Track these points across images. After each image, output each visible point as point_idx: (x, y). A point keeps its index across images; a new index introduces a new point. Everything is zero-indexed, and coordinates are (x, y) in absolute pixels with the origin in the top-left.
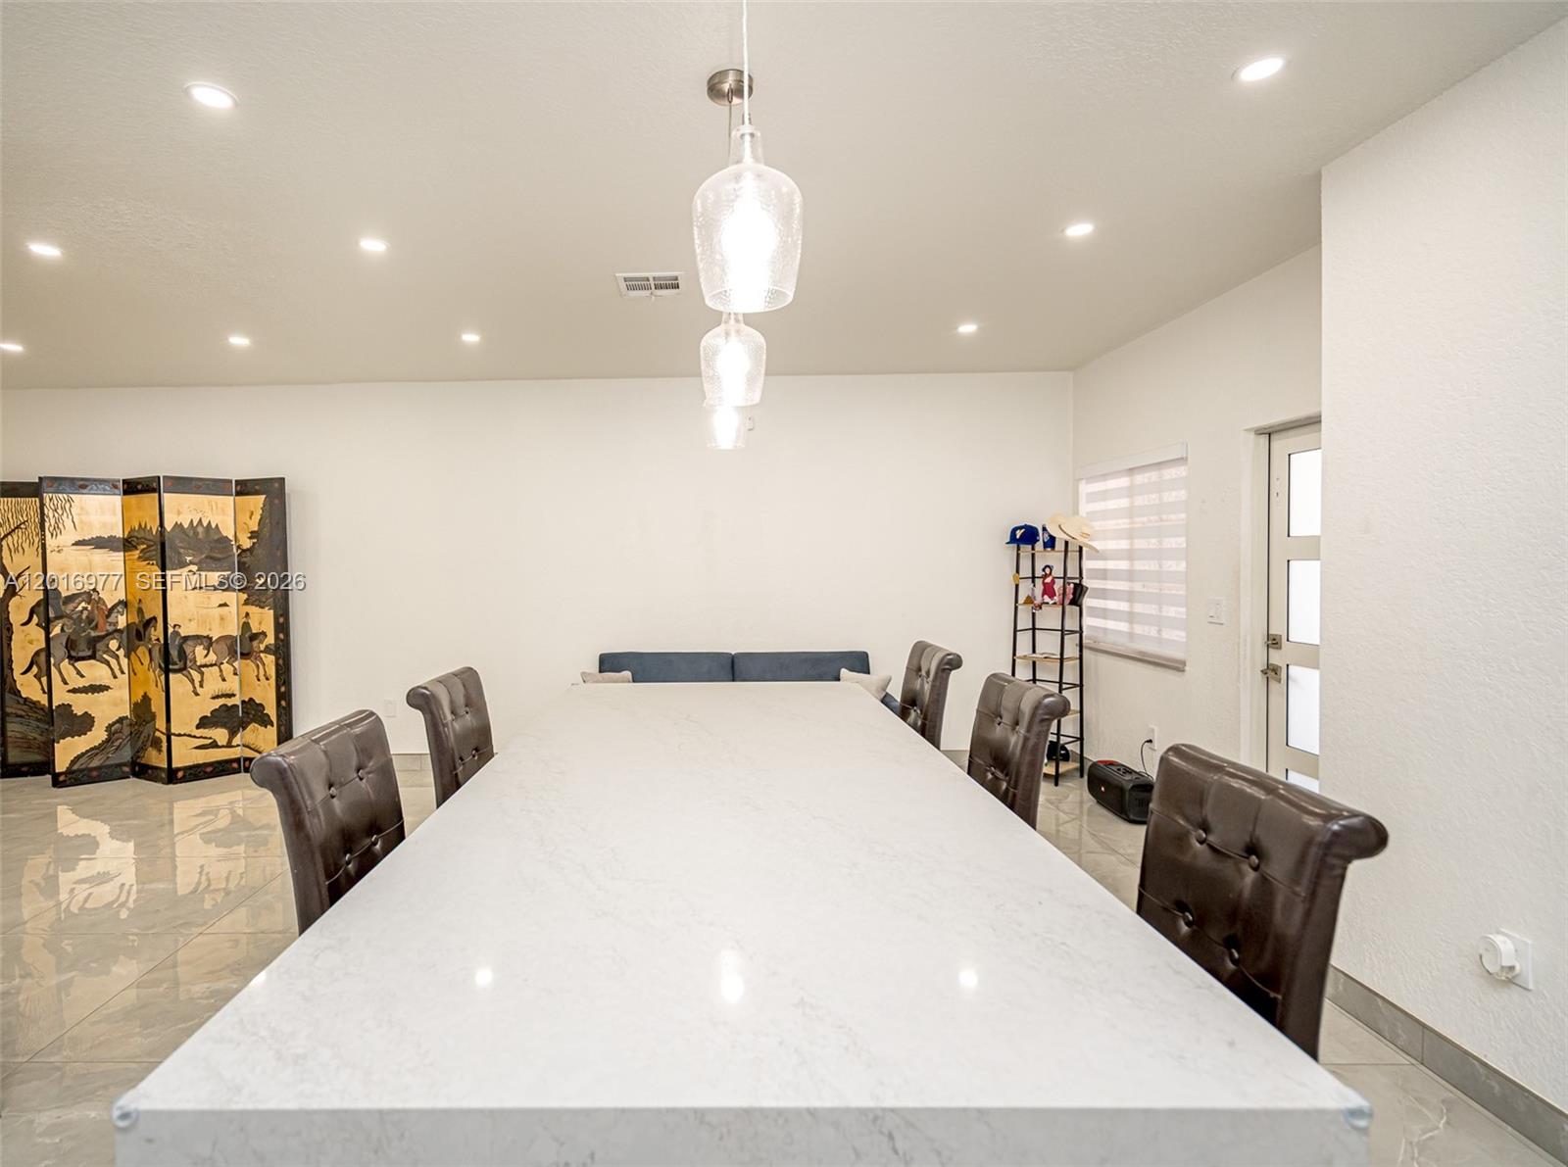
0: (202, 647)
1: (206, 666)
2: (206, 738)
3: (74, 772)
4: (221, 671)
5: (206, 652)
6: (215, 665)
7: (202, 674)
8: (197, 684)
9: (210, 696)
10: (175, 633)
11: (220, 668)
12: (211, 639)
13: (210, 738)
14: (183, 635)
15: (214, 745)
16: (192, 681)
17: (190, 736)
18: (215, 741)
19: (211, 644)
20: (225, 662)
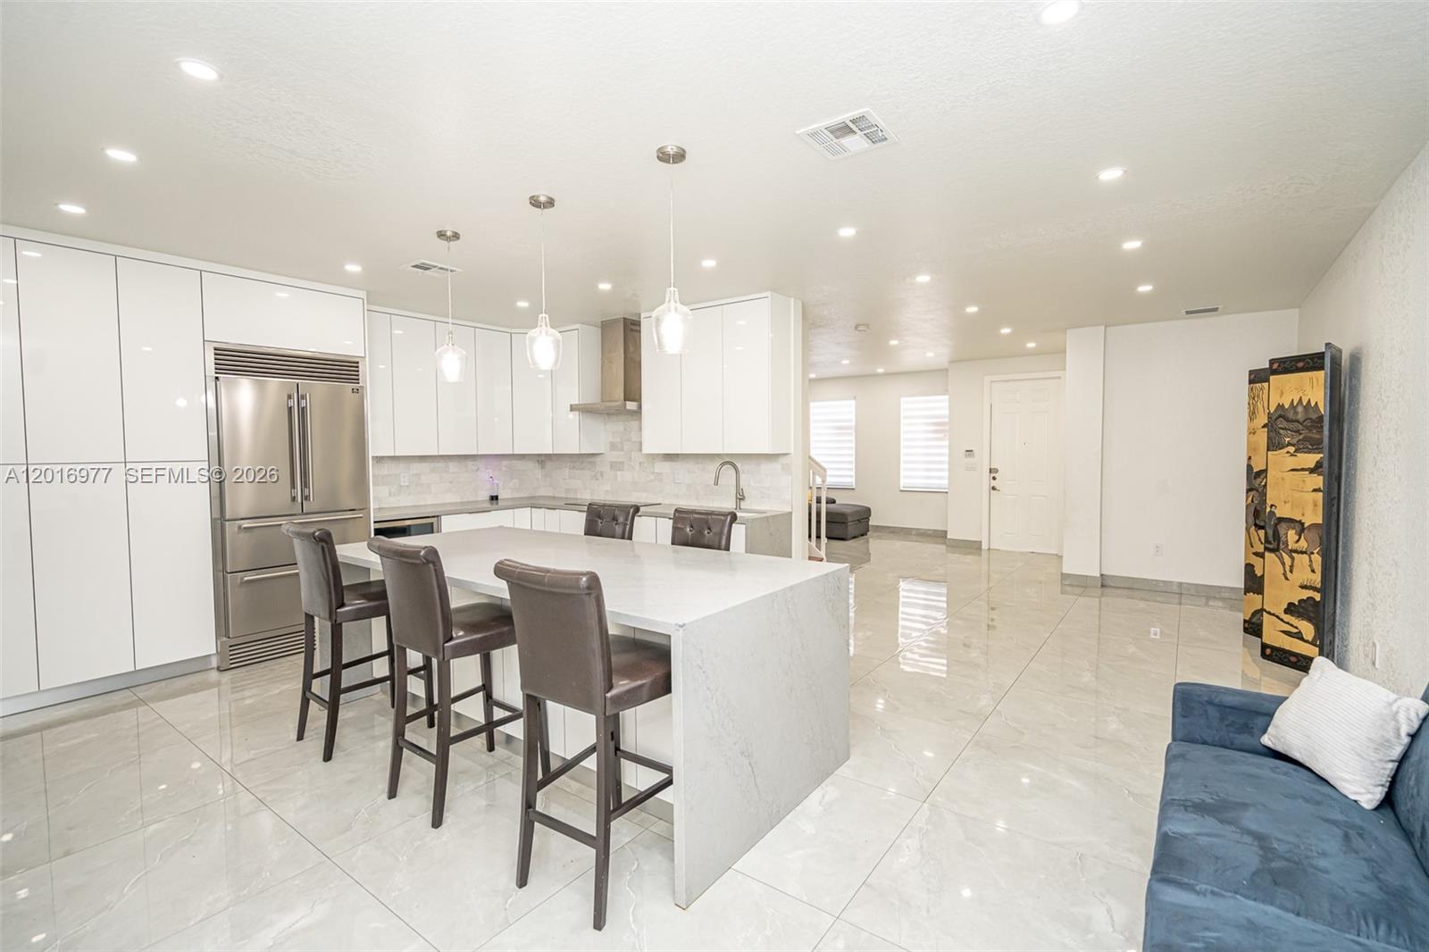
0: (1294, 531)
1: (1296, 551)
2: (1292, 625)
3: (1253, 624)
4: (1311, 561)
5: (1297, 537)
6: (1305, 553)
7: (1293, 559)
8: (1288, 569)
9: (1299, 584)
10: (1272, 513)
11: (1310, 558)
12: (1303, 524)
13: (1296, 628)
14: (1278, 516)
15: (1299, 636)
16: (1283, 564)
17: (1278, 617)
18: (1300, 632)
19: (1303, 530)
20: (1315, 552)
